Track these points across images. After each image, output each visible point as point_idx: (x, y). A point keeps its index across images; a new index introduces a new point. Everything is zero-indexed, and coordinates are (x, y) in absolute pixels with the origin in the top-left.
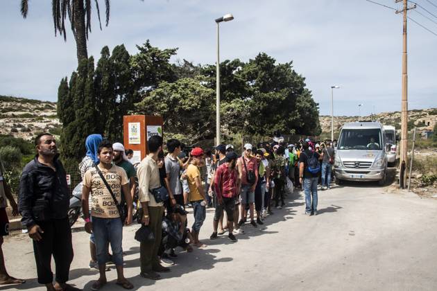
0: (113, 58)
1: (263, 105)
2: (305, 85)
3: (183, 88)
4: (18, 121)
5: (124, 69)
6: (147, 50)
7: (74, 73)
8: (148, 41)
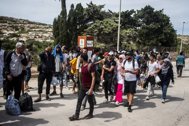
0: (76, 9)
1: (146, 31)
2: (170, 21)
3: (106, 23)
4: (37, 33)
5: (80, 14)
6: (91, 5)
7: (59, 16)
8: (91, 2)
